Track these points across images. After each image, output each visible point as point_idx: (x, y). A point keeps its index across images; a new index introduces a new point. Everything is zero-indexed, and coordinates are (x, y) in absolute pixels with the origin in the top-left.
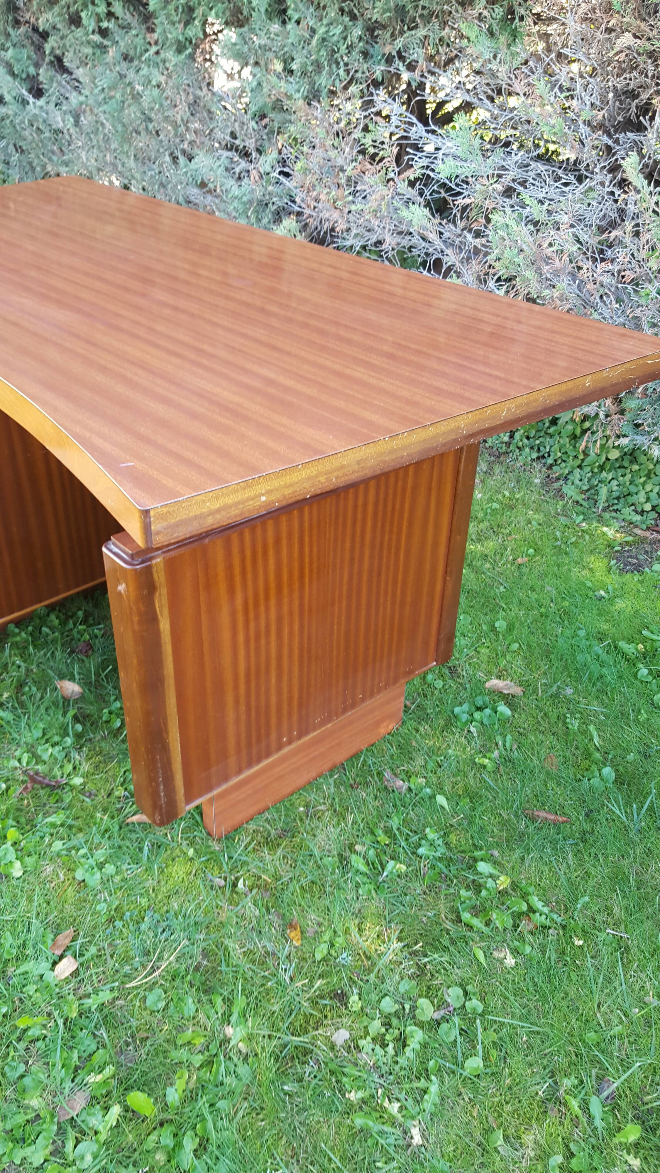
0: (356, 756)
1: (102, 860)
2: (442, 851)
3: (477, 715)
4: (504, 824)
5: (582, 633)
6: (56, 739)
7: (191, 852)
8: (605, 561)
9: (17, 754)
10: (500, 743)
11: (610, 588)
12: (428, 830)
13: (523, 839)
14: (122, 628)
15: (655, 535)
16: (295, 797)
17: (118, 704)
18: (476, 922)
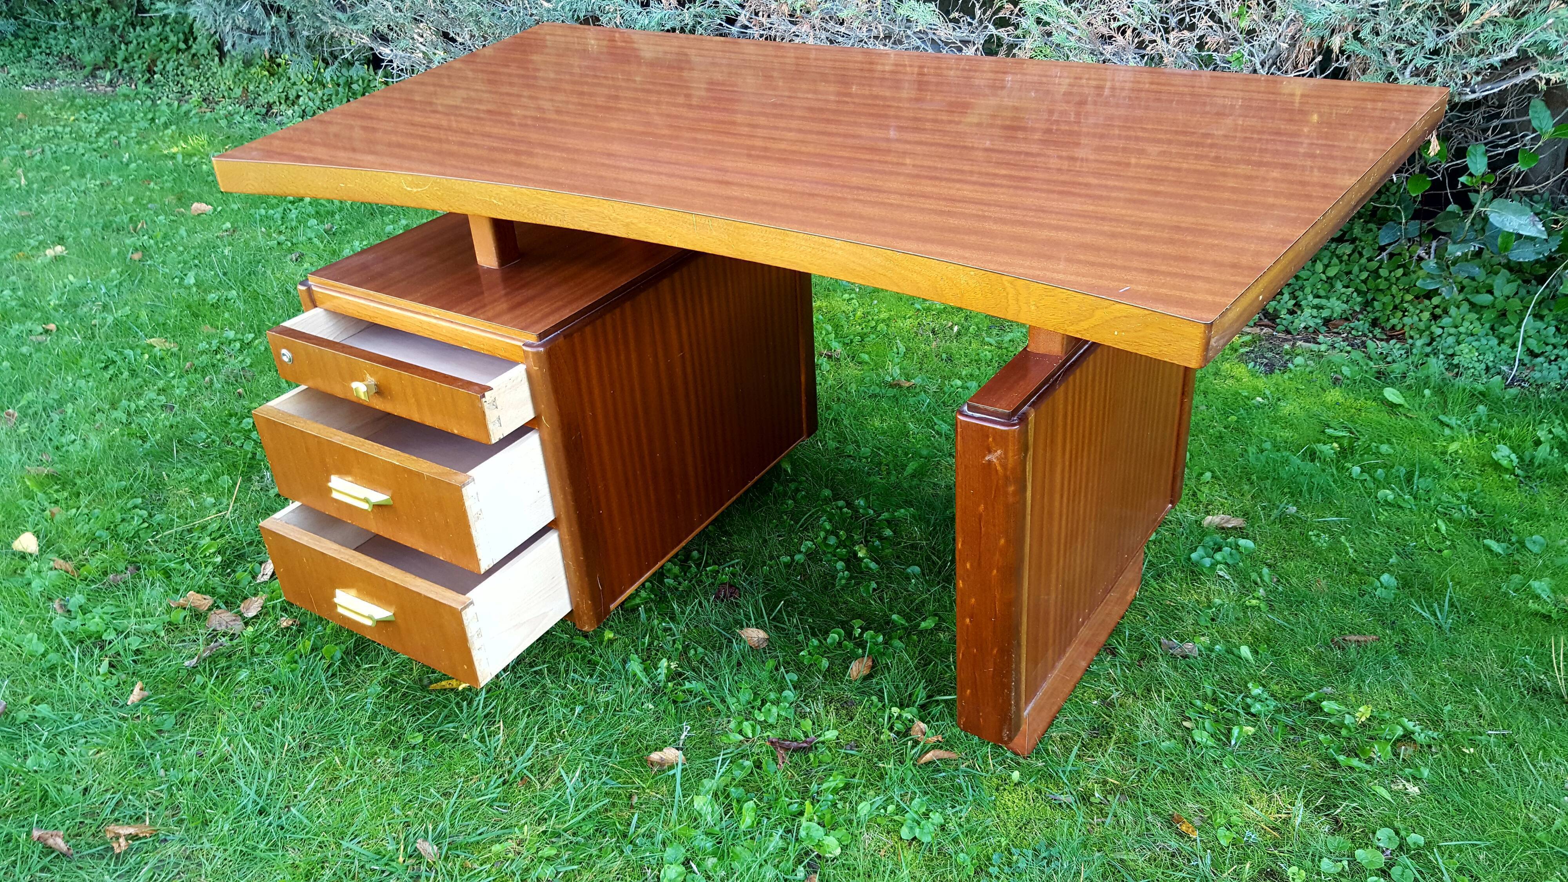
0: (1117, 631)
1: (923, 810)
2: (1272, 703)
3: (1218, 556)
4: (1318, 660)
5: (1268, 445)
6: (773, 696)
7: (1016, 775)
8: (1243, 365)
9: (732, 725)
10: (1258, 580)
11: (1267, 392)
12: (1250, 685)
13: (1346, 669)
14: (982, 507)
15: (1265, 330)
16: (1079, 692)
17: (816, 642)
18: (1355, 762)
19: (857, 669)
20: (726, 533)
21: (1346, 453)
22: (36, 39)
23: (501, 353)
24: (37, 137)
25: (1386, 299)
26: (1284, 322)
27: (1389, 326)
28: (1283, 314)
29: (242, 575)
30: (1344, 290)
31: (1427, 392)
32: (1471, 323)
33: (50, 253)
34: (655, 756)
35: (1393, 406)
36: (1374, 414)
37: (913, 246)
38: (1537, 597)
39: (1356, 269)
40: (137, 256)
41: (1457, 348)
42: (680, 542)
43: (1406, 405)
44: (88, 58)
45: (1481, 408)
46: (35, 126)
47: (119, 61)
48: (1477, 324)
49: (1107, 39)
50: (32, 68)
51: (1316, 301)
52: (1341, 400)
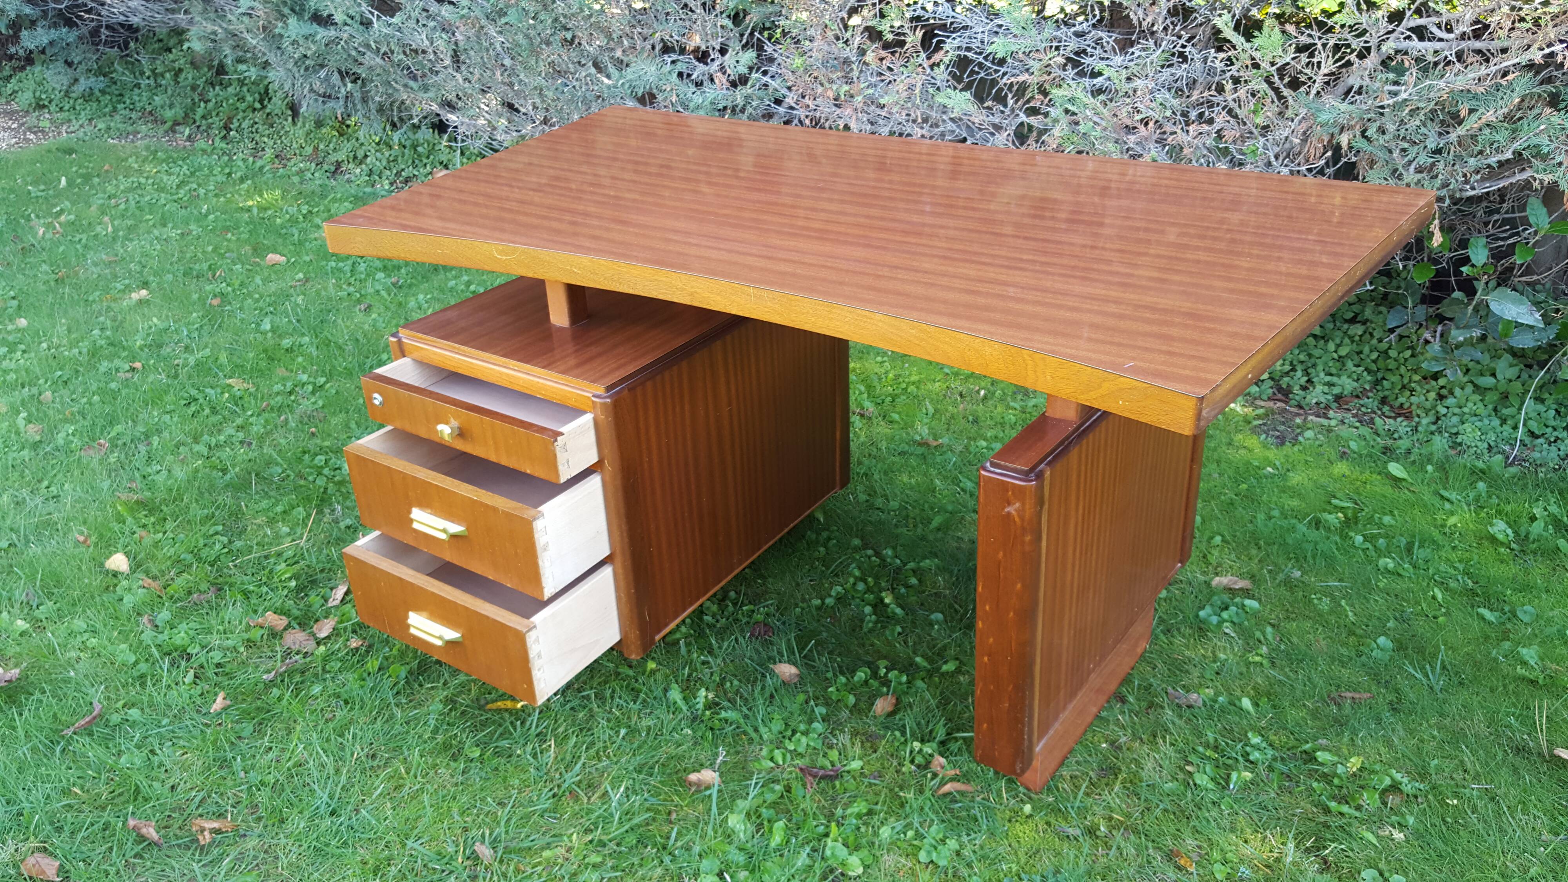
0: (1127, 680)
1: (941, 836)
2: (1270, 752)
3: (1225, 615)
4: (1315, 714)
5: (1276, 513)
6: (802, 727)
7: (1028, 808)
8: (1255, 437)
9: (764, 752)
10: (1262, 638)
11: (1277, 463)
12: (1250, 735)
13: (1340, 723)
14: (1001, 554)
15: (1279, 404)
16: (1089, 736)
17: (843, 679)
18: (1345, 809)
19: (882, 706)
20: (763, 577)
21: (1350, 522)
22: (121, 95)
23: (571, 403)
24: (122, 187)
25: (1395, 378)
26: (1297, 398)
27: (1397, 404)
28: (1296, 389)
29: (314, 598)
30: (1354, 369)
31: (1430, 468)
32: (1474, 404)
33: (135, 296)
34: (693, 777)
35: (1397, 480)
36: (1378, 486)
37: (944, 320)
38: (1524, 663)
39: (1366, 350)
40: (215, 302)
41: (1461, 428)
42: (720, 582)
43: (1410, 480)
44: (169, 114)
45: (1481, 485)
46: (121, 177)
47: (197, 118)
48: (1480, 405)
49: (1130, 129)
50: (116, 122)
51: (1328, 379)
52: (1347, 473)
